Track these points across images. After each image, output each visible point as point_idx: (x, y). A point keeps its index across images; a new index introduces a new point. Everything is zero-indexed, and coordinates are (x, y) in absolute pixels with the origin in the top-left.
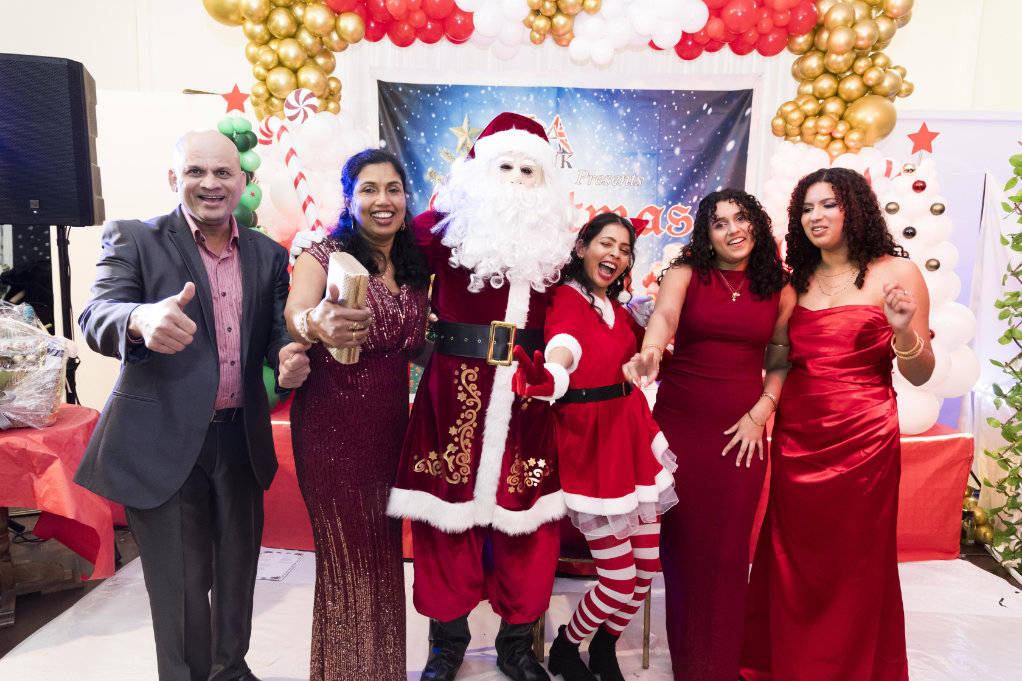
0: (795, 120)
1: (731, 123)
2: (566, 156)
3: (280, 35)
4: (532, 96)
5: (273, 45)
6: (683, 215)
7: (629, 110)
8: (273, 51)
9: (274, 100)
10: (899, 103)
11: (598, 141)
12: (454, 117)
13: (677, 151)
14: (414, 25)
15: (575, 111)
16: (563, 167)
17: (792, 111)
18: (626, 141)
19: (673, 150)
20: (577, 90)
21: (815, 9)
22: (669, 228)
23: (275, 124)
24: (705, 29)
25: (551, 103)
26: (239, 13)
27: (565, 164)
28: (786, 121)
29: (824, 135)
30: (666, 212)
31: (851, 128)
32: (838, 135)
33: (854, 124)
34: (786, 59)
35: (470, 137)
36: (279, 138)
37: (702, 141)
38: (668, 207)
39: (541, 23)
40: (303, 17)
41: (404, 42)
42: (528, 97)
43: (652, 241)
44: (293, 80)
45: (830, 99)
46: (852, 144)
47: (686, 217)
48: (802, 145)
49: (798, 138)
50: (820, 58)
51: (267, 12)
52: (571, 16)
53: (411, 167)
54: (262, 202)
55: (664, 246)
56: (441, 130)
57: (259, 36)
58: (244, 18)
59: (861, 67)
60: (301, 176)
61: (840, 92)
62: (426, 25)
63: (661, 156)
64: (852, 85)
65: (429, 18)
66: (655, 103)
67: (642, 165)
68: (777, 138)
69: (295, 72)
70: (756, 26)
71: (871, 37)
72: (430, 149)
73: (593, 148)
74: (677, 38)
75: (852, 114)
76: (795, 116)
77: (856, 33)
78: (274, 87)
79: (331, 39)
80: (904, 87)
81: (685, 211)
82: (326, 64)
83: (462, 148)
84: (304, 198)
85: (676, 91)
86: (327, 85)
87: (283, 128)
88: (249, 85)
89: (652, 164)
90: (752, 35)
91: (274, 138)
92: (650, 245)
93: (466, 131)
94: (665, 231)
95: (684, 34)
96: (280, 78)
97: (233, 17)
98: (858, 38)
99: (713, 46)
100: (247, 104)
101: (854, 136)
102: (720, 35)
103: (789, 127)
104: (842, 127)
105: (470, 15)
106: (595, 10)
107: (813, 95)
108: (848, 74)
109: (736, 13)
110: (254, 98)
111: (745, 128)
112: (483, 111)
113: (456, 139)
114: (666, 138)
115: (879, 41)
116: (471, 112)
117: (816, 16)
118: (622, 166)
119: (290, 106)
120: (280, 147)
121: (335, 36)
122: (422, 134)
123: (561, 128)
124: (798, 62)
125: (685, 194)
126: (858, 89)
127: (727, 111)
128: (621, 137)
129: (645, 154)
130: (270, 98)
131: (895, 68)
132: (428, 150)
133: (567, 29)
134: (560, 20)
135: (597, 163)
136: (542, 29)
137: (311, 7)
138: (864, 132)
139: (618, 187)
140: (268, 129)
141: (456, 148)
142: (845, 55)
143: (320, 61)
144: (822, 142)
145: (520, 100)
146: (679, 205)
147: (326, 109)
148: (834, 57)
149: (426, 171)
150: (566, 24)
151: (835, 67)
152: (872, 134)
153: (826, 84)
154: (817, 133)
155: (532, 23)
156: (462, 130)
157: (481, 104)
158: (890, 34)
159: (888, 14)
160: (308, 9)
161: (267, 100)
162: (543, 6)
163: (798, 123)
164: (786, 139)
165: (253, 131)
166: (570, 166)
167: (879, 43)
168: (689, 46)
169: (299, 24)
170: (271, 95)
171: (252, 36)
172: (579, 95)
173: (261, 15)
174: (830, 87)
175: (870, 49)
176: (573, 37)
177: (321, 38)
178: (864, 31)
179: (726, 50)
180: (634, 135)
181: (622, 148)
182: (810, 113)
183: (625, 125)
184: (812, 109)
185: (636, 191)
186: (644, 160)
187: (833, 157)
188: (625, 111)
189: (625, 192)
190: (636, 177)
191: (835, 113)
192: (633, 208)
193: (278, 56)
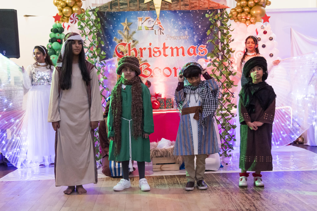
2: (162, 30)
6: (204, 48)
7: (182, 14)
8: (64, 2)
10: (267, 8)
11: (172, 25)
12: (122, 19)
13: (200, 27)
15: (163, 15)
16: (161, 34)
17: (234, 12)
18: (181, 24)
19: (198, 26)
22: (199, 53)
23: (66, 25)
27: (162, 33)
28: (233, 15)
29: (244, 19)
30: (198, 48)
31: (252, 16)
32: (248, 19)
33: (253, 15)
35: (128, 26)
36: (68, 29)
37: (208, 23)
38: (198, 46)
43: (194, 58)
44: (71, 10)
45: (246, 7)
46: (252, 21)
47: (205, 49)
48: (238, 22)
49: (237, 20)
53: (108, 37)
55: (198, 59)
56: (117, 24)
61: (248, 5)
63: (194, 29)
64: (250, 3)
66: (191, 11)
67: (188, 32)
69: (71, 7)
72: (114, 30)
73: (171, 27)
75: (252, 12)
78: (65, 13)
80: (268, 2)
81: (204, 47)
82: (79, 4)
83: (125, 30)
86: (81, 11)
87: (69, 26)
89: (191, 32)
91: (66, 29)
92: (193, 59)
93: (127, 24)
94: (198, 54)
96: (67, 10)
101: (253, 19)
103: (234, 17)
104: (249, 16)
107: (240, 6)
112: (132, 17)
113: (123, 27)
114: (195, 22)
116: (128, 17)
118: (181, 33)
119: (71, 19)
122: (111, 26)
123: (159, 21)
125: (204, 41)
126: (253, 4)
128: (180, 23)
129: (189, 28)
132: (114, 31)
135: (172, 32)
138: (256, 17)
139: (180, 40)
140: (64, 26)
141: (123, 30)
144: (244, 20)
146: (202, 45)
149: (113, 38)
152: (258, 17)
154: (242, 18)
156: (125, 24)
157: (131, 14)
161: (62, 17)
163: (236, 15)
164: (234, 21)
166: (163, 34)
170: (64, 16)
174: (245, 3)
180: (185, 22)
181: (181, 26)
182: (239, 12)
183: (181, 19)
184: (240, 11)
185: (187, 41)
186: (189, 31)
187: (247, 26)
188: (181, 14)
189: (183, 41)
190: (186, 36)
191: (247, 12)
192: (186, 47)
193: (66, 3)
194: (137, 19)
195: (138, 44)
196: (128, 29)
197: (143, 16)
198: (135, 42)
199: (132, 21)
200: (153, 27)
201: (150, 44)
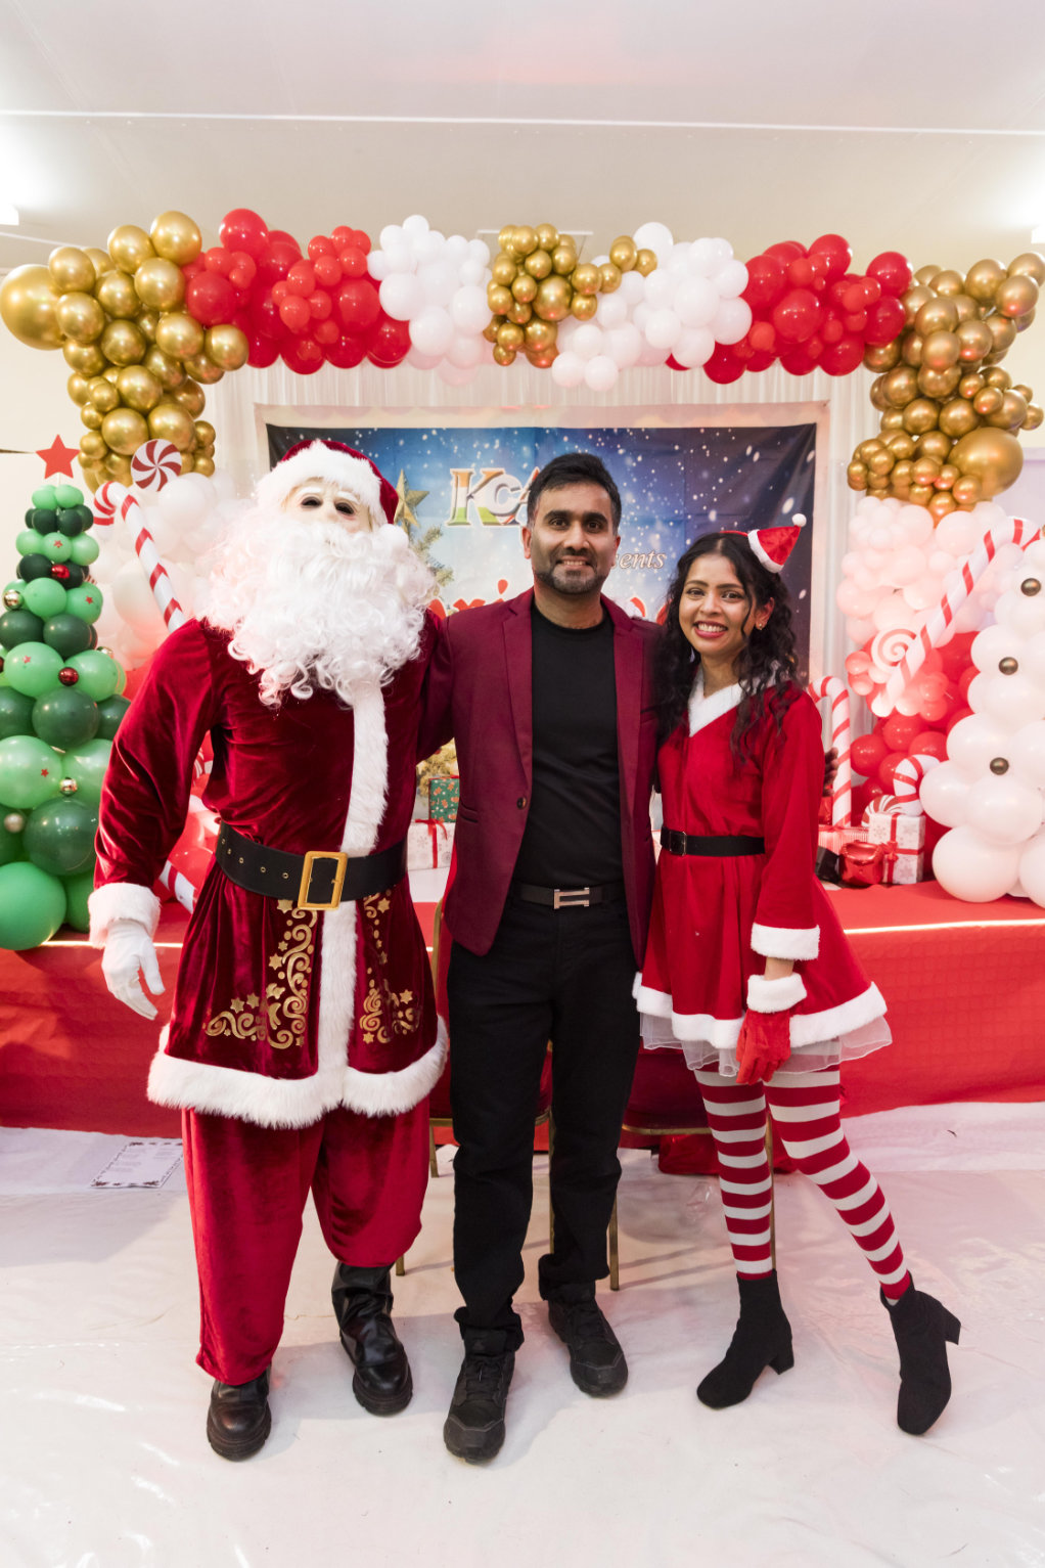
0: (880, 465)
1: (787, 474)
3: (120, 361)
4: (497, 441)
5: (111, 377)
7: (640, 459)
8: (110, 385)
9: (114, 458)
10: (1025, 439)
13: (713, 516)
14: (321, 340)
17: (876, 454)
18: (637, 503)
19: (706, 514)
20: (563, 431)
21: (901, 307)
23: (117, 493)
24: (747, 338)
25: (526, 450)
26: (58, 330)
28: (868, 467)
29: (923, 486)
31: (961, 476)
32: (944, 486)
33: (964, 469)
34: (863, 378)
35: (409, 504)
36: (124, 513)
37: (747, 499)
39: (508, 333)
40: (154, 331)
41: (305, 367)
42: (492, 443)
44: (143, 425)
45: (930, 435)
46: (964, 497)
48: (891, 502)
49: (885, 492)
50: (910, 377)
51: (100, 327)
52: (552, 324)
54: (104, 610)
57: (88, 364)
58: (64, 338)
59: (969, 388)
60: (160, 569)
61: (942, 424)
62: (340, 341)
63: (689, 523)
64: (958, 413)
65: (344, 329)
66: (677, 448)
67: (663, 538)
68: (853, 493)
69: (145, 415)
70: (819, 332)
71: (980, 345)
74: (708, 353)
75: (961, 456)
76: (881, 459)
77: (961, 340)
78: (114, 438)
79: (197, 364)
80: (1030, 414)
82: (190, 402)
84: (166, 603)
85: (705, 429)
86: (195, 434)
87: (130, 500)
88: (77, 436)
89: (677, 536)
90: (815, 347)
91: (117, 515)
95: (718, 346)
96: (121, 423)
97: (48, 337)
98: (964, 346)
99: (759, 363)
100: (75, 464)
101: (966, 486)
102: (769, 346)
103: (874, 475)
104: (947, 474)
105: (403, 326)
106: (589, 314)
107: (904, 429)
108: (951, 399)
109: (790, 315)
110: (83, 455)
111: (806, 480)
112: (426, 466)
114: (695, 497)
115: (993, 350)
116: (408, 467)
117: (903, 316)
118: (633, 540)
119: (140, 467)
120: (127, 527)
121: (203, 362)
124: (879, 383)
126: (964, 419)
127: (779, 457)
128: (630, 498)
129: (666, 522)
130: (108, 457)
131: (1017, 388)
133: (547, 341)
134: (537, 329)
136: (511, 342)
137: (166, 317)
138: (979, 480)
139: (629, 571)
140: (106, 500)
142: (946, 372)
143: (182, 397)
144: (919, 494)
145: (478, 449)
147: (194, 468)
148: (931, 374)
150: (544, 335)
151: (933, 388)
152: (990, 482)
153: (920, 412)
154: (913, 484)
155: (497, 333)
157: (424, 455)
158: (1008, 340)
159: (1003, 313)
160: (162, 321)
161: (104, 459)
162: (513, 309)
163: (885, 470)
164: (868, 494)
165: (86, 504)
167: (993, 353)
168: (725, 364)
169: (148, 344)
170: (110, 451)
171: (77, 363)
172: (566, 439)
173: (91, 332)
174: (928, 417)
175: (980, 362)
176: (557, 353)
177: (182, 365)
178: (970, 336)
179: (777, 369)
180: (650, 494)
181: (633, 514)
182: (902, 456)
183: (635, 480)
184: (904, 449)
185: (656, 576)
186: (666, 531)
187: (937, 520)
188: (635, 460)
189: (641, 577)
190: (655, 555)
191: (937, 453)
192: (652, 600)
193: (119, 391)
194: (450, 477)
195: (449, 585)
196: (410, 519)
197: (473, 465)
198: (439, 575)
199: (428, 484)
200: (514, 513)
201: (503, 586)
